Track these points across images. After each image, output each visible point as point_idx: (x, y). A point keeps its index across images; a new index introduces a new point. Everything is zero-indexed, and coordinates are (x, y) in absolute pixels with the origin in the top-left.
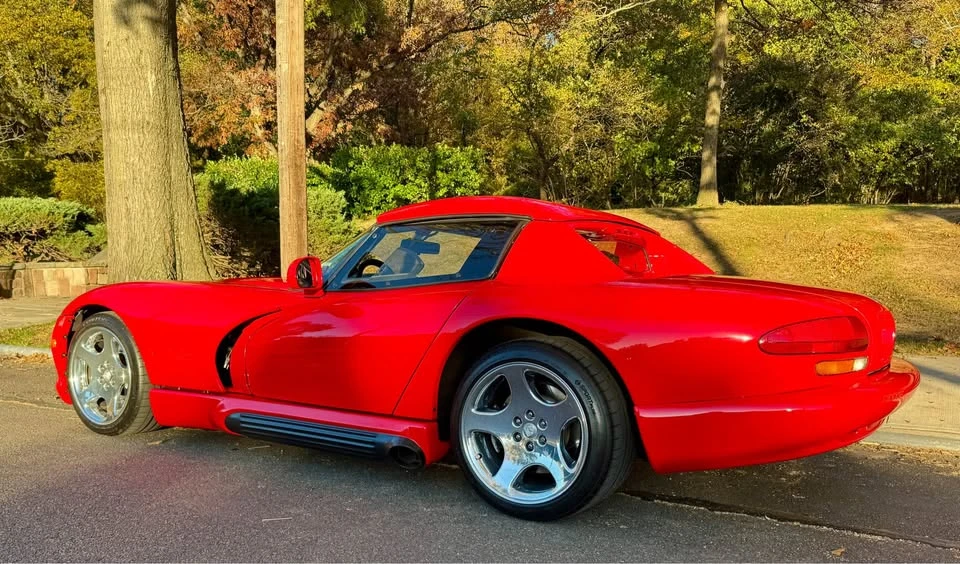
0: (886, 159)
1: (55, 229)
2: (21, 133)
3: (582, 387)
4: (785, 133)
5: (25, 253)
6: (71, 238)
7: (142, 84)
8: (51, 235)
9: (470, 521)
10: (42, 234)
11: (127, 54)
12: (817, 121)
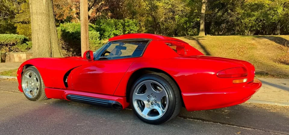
0: (252, 23)
1: (17, 43)
2: (7, 16)
3: (167, 87)
4: (224, 15)
5: (9, 50)
6: (22, 45)
7: (42, 2)
8: (16, 45)
9: (135, 125)
10: (14, 44)
12: (233, 12)
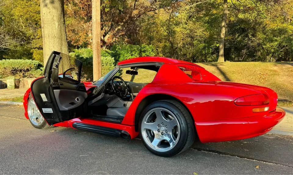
0: (274, 48)
1: (31, 69)
2: (23, 41)
3: (178, 116)
4: (244, 41)
5: (23, 76)
6: (36, 71)
7: (54, 25)
8: (30, 70)
9: (144, 157)
10: (28, 70)
11: (49, 17)
12: (254, 37)
